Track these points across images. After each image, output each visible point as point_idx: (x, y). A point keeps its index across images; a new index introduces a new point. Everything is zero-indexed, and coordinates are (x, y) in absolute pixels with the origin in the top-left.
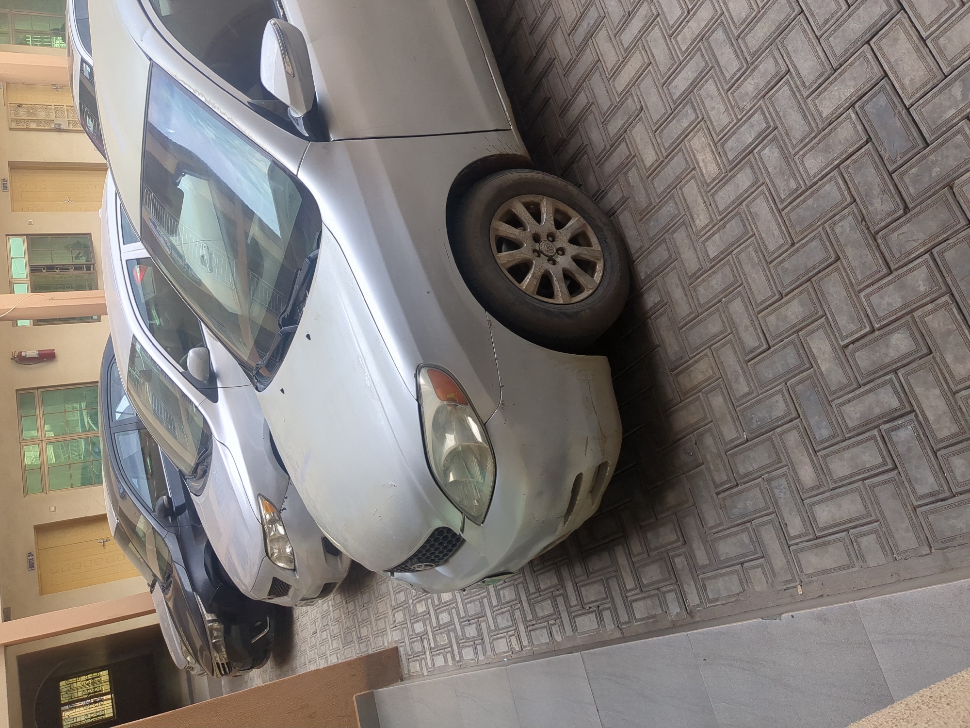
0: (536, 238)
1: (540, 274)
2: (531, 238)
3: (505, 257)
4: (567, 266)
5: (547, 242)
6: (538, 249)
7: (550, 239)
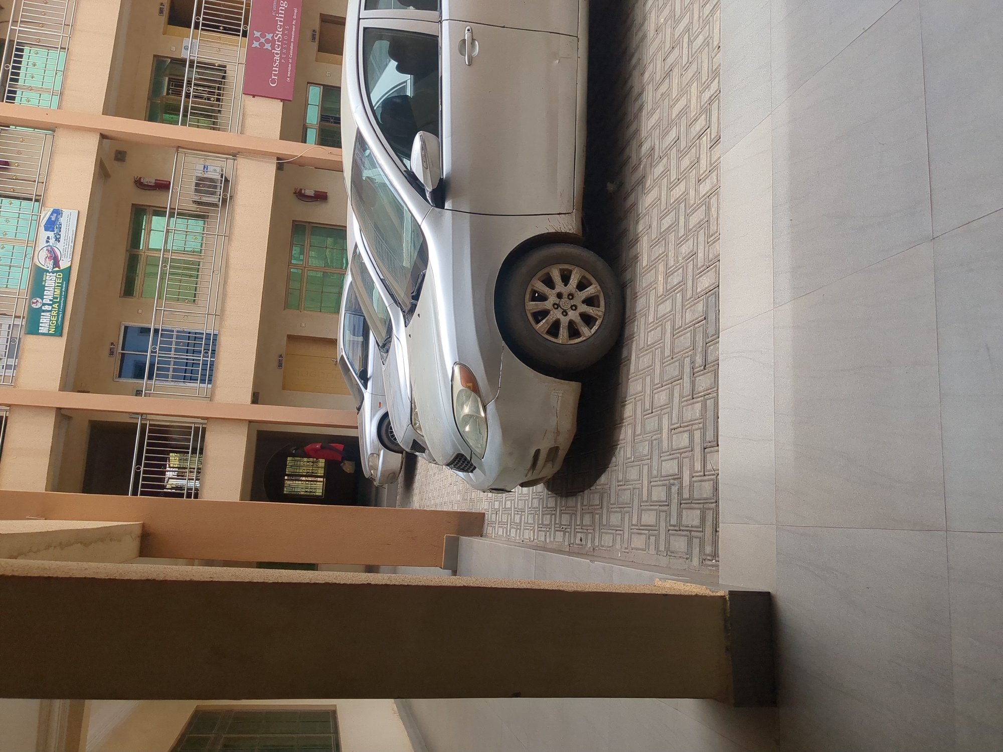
0: (559, 296)
1: (552, 321)
2: (556, 295)
3: (532, 306)
4: (573, 319)
5: (566, 299)
6: (558, 303)
7: (571, 297)
